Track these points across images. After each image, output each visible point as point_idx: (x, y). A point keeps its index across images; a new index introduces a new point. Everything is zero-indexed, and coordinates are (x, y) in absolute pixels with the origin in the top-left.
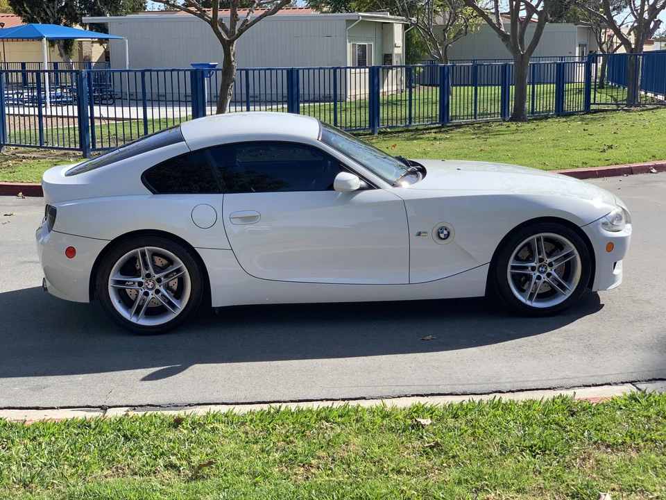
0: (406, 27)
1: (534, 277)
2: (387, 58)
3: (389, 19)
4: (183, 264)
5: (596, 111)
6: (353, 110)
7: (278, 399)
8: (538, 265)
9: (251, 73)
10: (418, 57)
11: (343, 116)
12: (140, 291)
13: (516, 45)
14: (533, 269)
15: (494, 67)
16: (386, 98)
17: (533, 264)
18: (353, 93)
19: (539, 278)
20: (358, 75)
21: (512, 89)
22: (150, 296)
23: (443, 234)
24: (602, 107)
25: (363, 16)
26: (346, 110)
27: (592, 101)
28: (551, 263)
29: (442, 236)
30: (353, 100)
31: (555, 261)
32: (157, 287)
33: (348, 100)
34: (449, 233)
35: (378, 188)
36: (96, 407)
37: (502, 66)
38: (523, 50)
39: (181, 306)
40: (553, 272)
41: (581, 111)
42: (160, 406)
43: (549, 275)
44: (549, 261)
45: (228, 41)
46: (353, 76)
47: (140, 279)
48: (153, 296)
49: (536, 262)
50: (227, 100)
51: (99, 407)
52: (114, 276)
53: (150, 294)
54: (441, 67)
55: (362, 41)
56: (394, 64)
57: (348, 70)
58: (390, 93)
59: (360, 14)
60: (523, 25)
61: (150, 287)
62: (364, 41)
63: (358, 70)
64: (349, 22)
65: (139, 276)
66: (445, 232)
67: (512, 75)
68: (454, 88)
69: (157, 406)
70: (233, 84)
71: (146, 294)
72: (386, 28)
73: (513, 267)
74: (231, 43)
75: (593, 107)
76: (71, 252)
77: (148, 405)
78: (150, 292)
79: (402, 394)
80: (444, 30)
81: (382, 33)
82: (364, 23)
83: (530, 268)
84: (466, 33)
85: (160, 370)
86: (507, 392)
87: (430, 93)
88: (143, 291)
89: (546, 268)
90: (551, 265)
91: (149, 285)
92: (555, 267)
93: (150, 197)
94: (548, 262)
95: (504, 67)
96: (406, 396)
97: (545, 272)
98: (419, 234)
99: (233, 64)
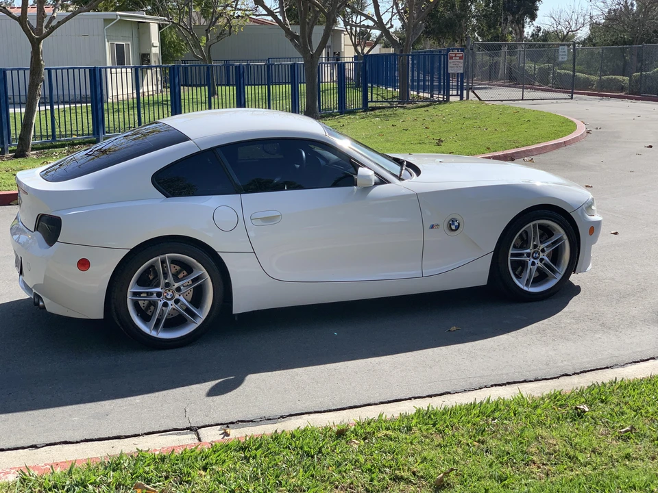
0: (160, 27)
1: (530, 263)
2: (145, 58)
3: (145, 18)
4: (205, 271)
5: (374, 109)
6: (126, 110)
7: (368, 402)
8: (533, 251)
9: (53, 72)
10: (172, 57)
11: (116, 117)
12: (159, 302)
13: (305, 45)
14: (529, 255)
15: (283, 66)
16: (146, 98)
17: (528, 251)
18: (115, 94)
19: (533, 264)
20: (119, 75)
21: (302, 88)
22: (170, 307)
23: (453, 226)
24: (379, 105)
25: (121, 16)
26: (118, 111)
27: (369, 99)
28: (543, 249)
29: (453, 227)
30: (115, 100)
31: (546, 247)
32: (177, 296)
33: (110, 101)
34: (459, 224)
35: (389, 182)
36: (184, 429)
37: (291, 65)
38: (312, 51)
39: (203, 314)
40: (546, 258)
41: (360, 109)
42: (252, 421)
43: (542, 260)
44: (542, 246)
45: (37, 39)
46: (114, 76)
47: (159, 289)
48: (173, 306)
49: (531, 248)
50: (36, 100)
51: (187, 429)
52: (132, 288)
53: (170, 305)
54: (236, 66)
55: (119, 41)
56: (153, 64)
57: (109, 70)
58: (151, 93)
59: (118, 13)
60: (310, 26)
61: (169, 297)
62: (123, 40)
63: (119, 70)
64: (107, 21)
65: (158, 286)
66: (456, 224)
67: (302, 74)
68: (220, 87)
69: (248, 421)
70: (42, 84)
71: (165, 305)
72: (142, 27)
73: (513, 255)
74: (39, 41)
75: (370, 105)
76: (84, 264)
77: (239, 421)
78: (170, 303)
79: (482, 385)
80: (206, 30)
81: (139, 33)
82: (122, 22)
83: (525, 255)
84: (230, 34)
85: (217, 385)
86: (573, 374)
87: (199, 93)
88: (162, 302)
89: (539, 254)
90: (543, 251)
91: (168, 294)
92: (547, 252)
93: (163, 201)
94: (541, 248)
95: (293, 66)
96: (486, 387)
97: (538, 257)
98: (432, 227)
99: (42, 62)
